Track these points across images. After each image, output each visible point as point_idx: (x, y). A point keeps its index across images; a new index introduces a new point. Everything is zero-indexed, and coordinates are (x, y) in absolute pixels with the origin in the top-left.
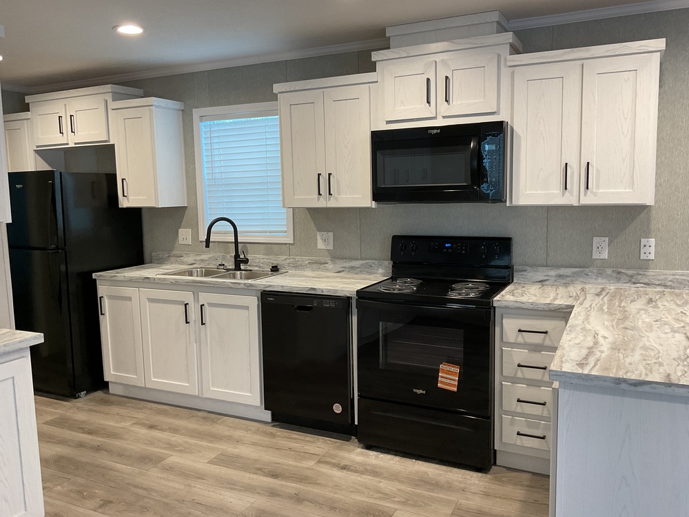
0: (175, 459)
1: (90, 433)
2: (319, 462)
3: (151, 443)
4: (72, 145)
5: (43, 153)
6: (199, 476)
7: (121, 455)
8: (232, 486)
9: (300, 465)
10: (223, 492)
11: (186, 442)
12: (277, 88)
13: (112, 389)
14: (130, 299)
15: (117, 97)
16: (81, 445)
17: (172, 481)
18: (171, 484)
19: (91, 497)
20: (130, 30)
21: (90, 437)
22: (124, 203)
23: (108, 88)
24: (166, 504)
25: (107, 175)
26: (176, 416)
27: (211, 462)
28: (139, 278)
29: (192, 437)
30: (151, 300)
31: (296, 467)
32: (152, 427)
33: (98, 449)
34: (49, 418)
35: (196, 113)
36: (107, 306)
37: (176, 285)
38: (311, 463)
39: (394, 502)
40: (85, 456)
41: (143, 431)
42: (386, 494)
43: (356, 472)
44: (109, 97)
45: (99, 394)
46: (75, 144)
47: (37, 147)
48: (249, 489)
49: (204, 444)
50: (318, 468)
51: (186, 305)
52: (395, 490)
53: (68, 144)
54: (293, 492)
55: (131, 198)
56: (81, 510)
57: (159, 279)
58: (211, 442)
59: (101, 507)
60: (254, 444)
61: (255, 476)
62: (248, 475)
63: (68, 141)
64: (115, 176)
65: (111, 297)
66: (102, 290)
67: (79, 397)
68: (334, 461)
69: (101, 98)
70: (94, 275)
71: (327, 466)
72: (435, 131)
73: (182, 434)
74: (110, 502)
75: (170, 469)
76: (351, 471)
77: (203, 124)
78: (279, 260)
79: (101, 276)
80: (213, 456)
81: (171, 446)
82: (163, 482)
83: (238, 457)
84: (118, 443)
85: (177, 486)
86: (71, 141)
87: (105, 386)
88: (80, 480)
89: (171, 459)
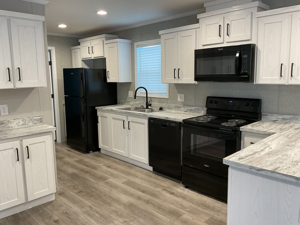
0: (111, 180)
1: (87, 166)
2: (164, 189)
3: (106, 173)
4: (93, 58)
5: (85, 61)
6: (116, 187)
7: (94, 176)
8: (126, 193)
9: (155, 189)
10: (121, 195)
11: (118, 174)
12: (161, 32)
13: (102, 151)
14: (106, 117)
15: (107, 39)
16: (82, 170)
17: (106, 188)
19: (76, 189)
20: (102, 13)
21: (87, 168)
22: (109, 81)
23: (104, 35)
24: (100, 195)
25: (104, 69)
26: (119, 164)
27: (123, 183)
28: (109, 110)
29: (121, 172)
30: (113, 118)
31: (154, 190)
32: (109, 167)
33: (87, 172)
34: (77, 159)
35: (136, 44)
36: (100, 119)
37: (121, 113)
38: (160, 189)
39: (186, 211)
40: (83, 175)
41: (105, 168)
42: (184, 207)
43: (176, 196)
44: (104, 39)
45: (97, 153)
46: (94, 57)
47: (83, 59)
48: (131, 195)
49: (124, 176)
50: (161, 192)
51: (124, 121)
52: (188, 206)
53: (91, 58)
54: (147, 199)
55: (110, 78)
56: (71, 193)
57: (116, 110)
58: (126, 175)
59: (78, 193)
60: (142, 179)
61: (136, 191)
62: (133, 190)
63: (91, 56)
64: (106, 70)
65: (101, 116)
66: (99, 113)
67: (90, 153)
68: (169, 190)
69: (101, 40)
70: (96, 108)
71: (166, 192)
72: (221, 49)
73: (118, 171)
74: (82, 192)
75: (107, 183)
76: (175, 195)
77: (138, 48)
78: (163, 105)
79: (98, 108)
80: (125, 180)
81: (112, 175)
82: (103, 187)
83: (134, 182)
84: (94, 171)
85: (107, 189)
86: (93, 56)
87: (99, 150)
88: (76, 182)
89: (109, 180)
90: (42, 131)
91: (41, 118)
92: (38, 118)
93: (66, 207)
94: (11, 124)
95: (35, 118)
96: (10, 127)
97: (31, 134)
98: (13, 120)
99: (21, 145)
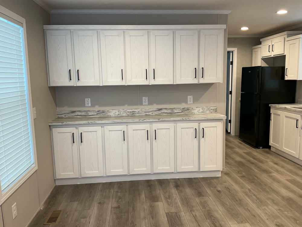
0: (275, 175)
1: (254, 159)
3: (271, 168)
4: (272, 56)
5: (265, 60)
6: (278, 182)
7: (259, 168)
8: (288, 189)
10: (282, 189)
11: (283, 171)
13: (272, 149)
14: (279, 115)
15: (289, 36)
16: (249, 161)
17: (268, 179)
18: (267, 180)
19: (241, 174)
20: (282, 12)
21: (254, 160)
22: (287, 78)
23: (286, 33)
24: (261, 184)
25: (282, 67)
26: (288, 164)
27: (287, 180)
28: (283, 108)
29: (287, 171)
30: (286, 117)
32: (276, 164)
33: (253, 163)
34: (246, 151)
36: (272, 117)
37: (294, 112)
40: (248, 165)
41: (271, 164)
44: (286, 36)
45: (267, 150)
46: (274, 55)
47: (262, 57)
48: (293, 192)
49: (290, 174)
51: (297, 120)
55: (288, 76)
56: (236, 175)
57: (290, 109)
58: (293, 175)
59: (242, 177)
61: (299, 190)
62: (297, 188)
63: (271, 54)
64: (285, 67)
65: (274, 114)
66: (272, 111)
67: (259, 148)
69: (282, 38)
70: (270, 105)
73: (285, 170)
74: (245, 177)
75: (271, 177)
79: (272, 105)
80: (290, 178)
81: (277, 171)
82: (265, 179)
84: (260, 164)
85: (268, 181)
87: (269, 147)
88: (241, 169)
89: (274, 174)
90: (215, 118)
91: (216, 109)
92: (214, 108)
93: (229, 184)
94: (194, 111)
95: (211, 108)
96: (193, 113)
97: (207, 119)
98: (195, 108)
99: (199, 127)
